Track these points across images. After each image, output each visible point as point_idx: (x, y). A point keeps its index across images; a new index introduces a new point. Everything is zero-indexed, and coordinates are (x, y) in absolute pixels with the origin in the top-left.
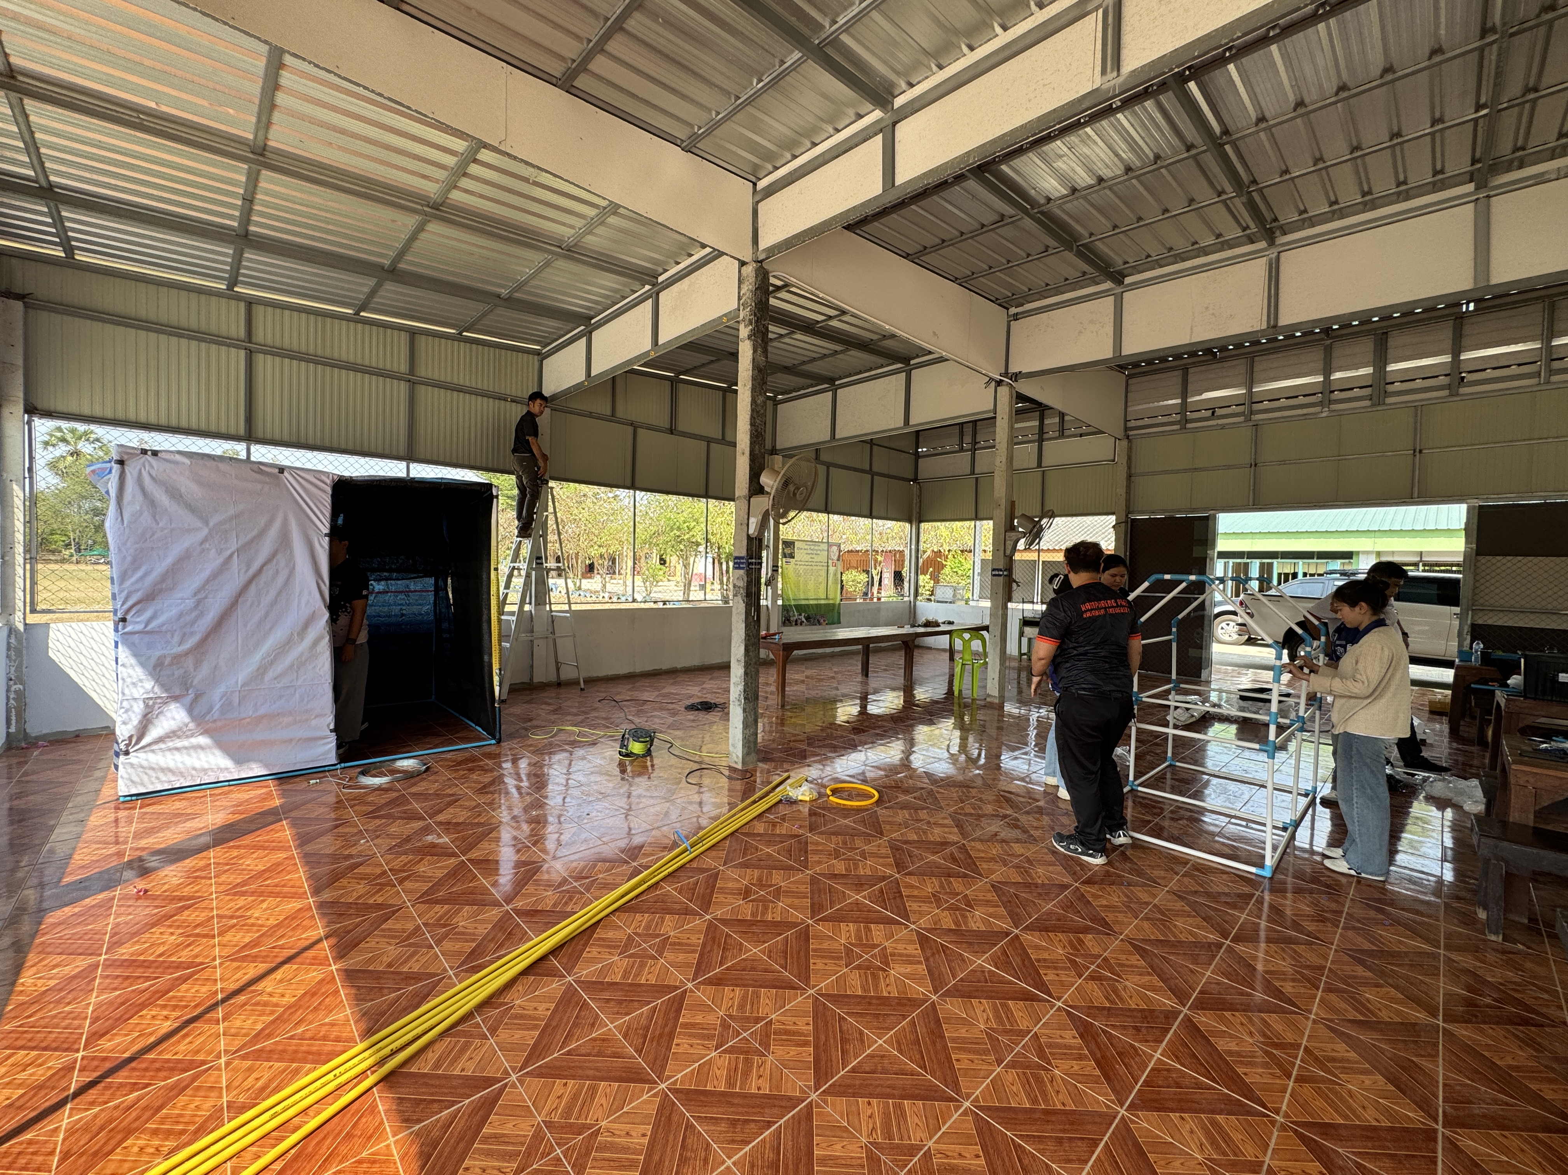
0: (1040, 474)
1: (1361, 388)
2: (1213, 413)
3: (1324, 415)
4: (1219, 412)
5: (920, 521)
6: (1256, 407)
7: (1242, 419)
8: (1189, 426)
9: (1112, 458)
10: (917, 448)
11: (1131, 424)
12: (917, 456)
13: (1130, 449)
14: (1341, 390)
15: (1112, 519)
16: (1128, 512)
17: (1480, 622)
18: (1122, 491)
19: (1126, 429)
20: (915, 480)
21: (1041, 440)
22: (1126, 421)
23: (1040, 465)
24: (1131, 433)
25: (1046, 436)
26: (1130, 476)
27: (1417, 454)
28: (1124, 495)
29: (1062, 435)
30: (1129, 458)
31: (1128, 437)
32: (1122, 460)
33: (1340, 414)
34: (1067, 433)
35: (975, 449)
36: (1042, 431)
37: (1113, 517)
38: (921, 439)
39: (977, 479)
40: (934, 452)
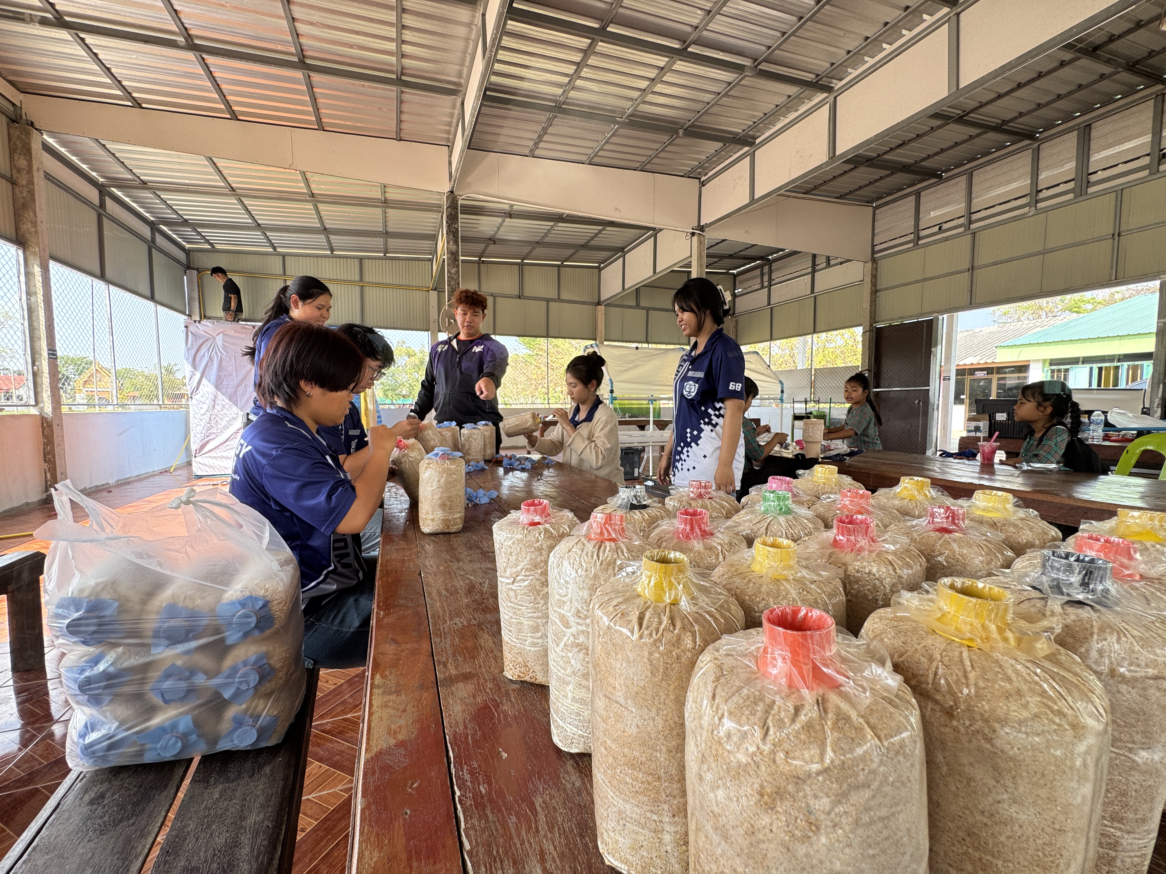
0: (813, 299)
1: (1066, 182)
2: (940, 228)
3: (1031, 214)
4: (945, 226)
6: (974, 217)
7: (962, 230)
8: (920, 242)
9: (860, 279)
10: (735, 289)
11: (877, 248)
12: (735, 296)
13: (875, 269)
14: (1048, 188)
15: (859, 330)
16: (874, 322)
18: (867, 305)
19: (873, 252)
21: (814, 272)
22: (873, 246)
23: (812, 291)
24: (877, 255)
25: (817, 268)
26: (874, 292)
27: (1116, 237)
28: (869, 309)
29: (829, 265)
30: (874, 277)
31: (874, 259)
32: (868, 279)
33: (1046, 210)
34: (832, 262)
35: (771, 286)
36: (814, 264)
37: (861, 328)
38: (737, 283)
39: (772, 308)
40: (745, 291)
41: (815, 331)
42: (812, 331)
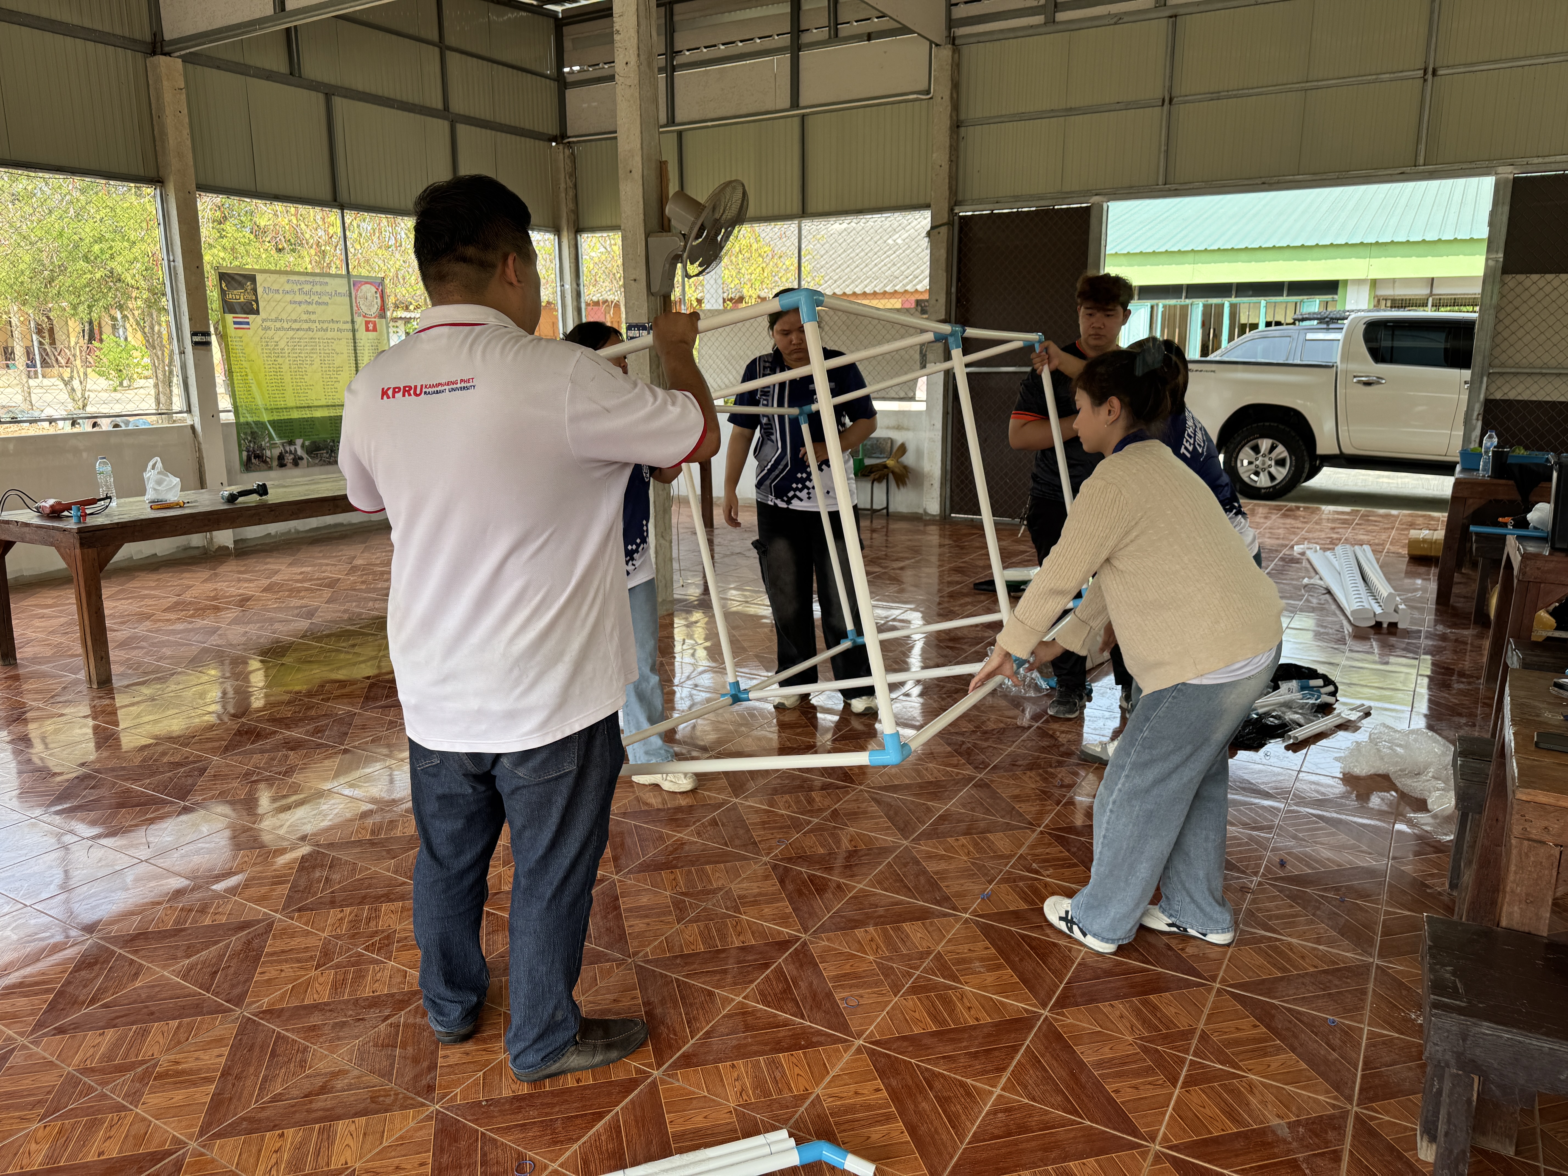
0: (796, 122)
5: (578, 230)
9: (924, 86)
10: (560, 64)
12: (562, 83)
13: (956, 66)
15: (923, 220)
16: (955, 201)
17: (1498, 396)
18: (941, 157)
19: (951, 23)
20: (561, 137)
21: (796, 48)
23: (795, 103)
24: (961, 31)
25: (805, 38)
26: (957, 126)
27: (1429, 76)
28: (946, 167)
29: (835, 37)
30: (956, 86)
31: (952, 40)
32: (942, 91)
34: (844, 31)
35: (674, 69)
36: (797, 31)
37: (928, 214)
38: (568, 44)
39: (680, 134)
40: (592, 73)
41: (804, 212)
42: (796, 208)
